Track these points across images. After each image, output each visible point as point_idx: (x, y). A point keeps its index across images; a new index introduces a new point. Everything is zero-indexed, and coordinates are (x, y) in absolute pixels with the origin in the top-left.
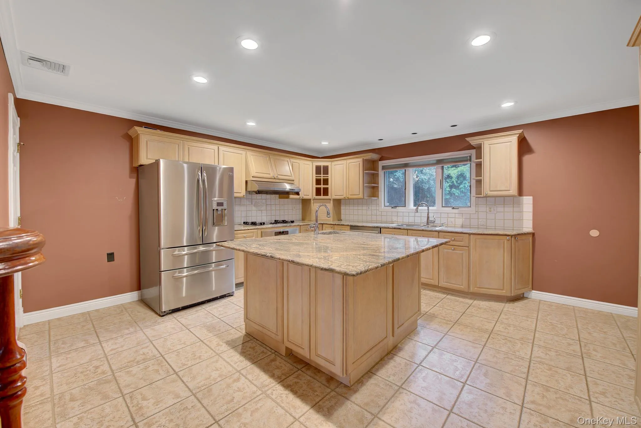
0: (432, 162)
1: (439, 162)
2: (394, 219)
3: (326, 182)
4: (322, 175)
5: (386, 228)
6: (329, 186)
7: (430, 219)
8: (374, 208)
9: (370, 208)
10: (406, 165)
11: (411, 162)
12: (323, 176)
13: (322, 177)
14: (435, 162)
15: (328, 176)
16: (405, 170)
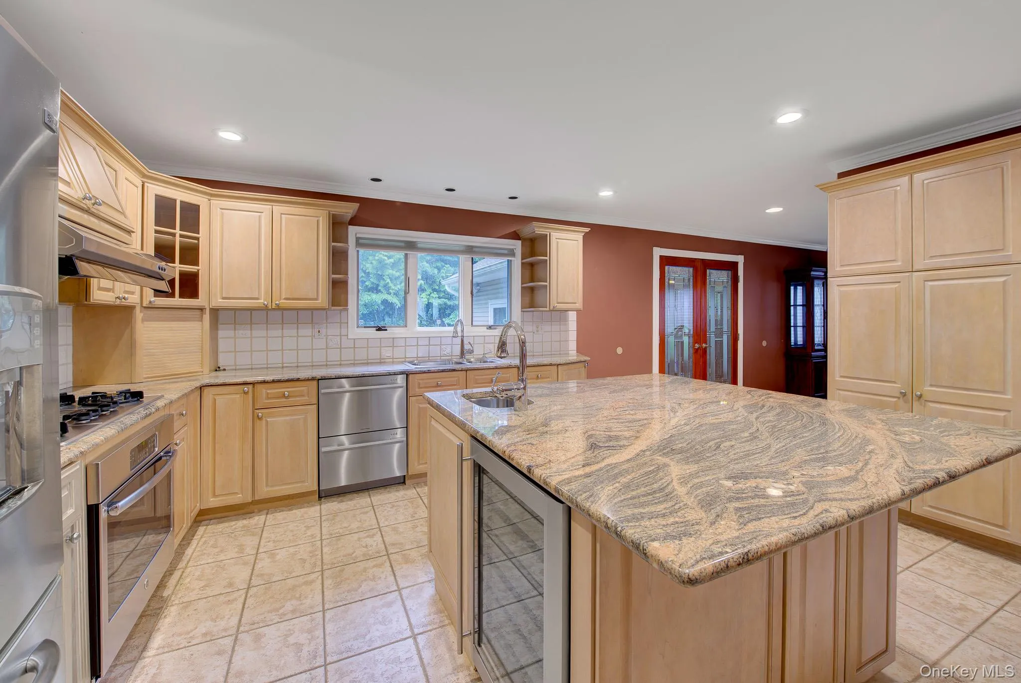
0: (457, 248)
1: (470, 250)
2: (387, 353)
3: (191, 254)
4: (178, 231)
5: (424, 372)
6: (202, 268)
7: (467, 347)
8: (333, 330)
9: (323, 331)
10: (411, 246)
11: (418, 240)
12: (181, 236)
13: (178, 236)
14: (462, 249)
15: (198, 239)
16: (406, 255)
